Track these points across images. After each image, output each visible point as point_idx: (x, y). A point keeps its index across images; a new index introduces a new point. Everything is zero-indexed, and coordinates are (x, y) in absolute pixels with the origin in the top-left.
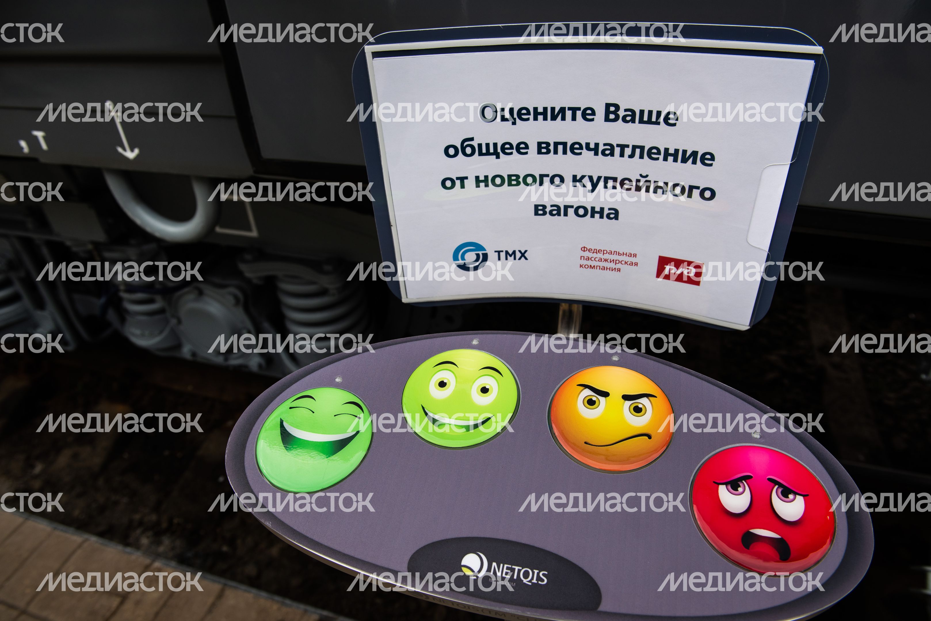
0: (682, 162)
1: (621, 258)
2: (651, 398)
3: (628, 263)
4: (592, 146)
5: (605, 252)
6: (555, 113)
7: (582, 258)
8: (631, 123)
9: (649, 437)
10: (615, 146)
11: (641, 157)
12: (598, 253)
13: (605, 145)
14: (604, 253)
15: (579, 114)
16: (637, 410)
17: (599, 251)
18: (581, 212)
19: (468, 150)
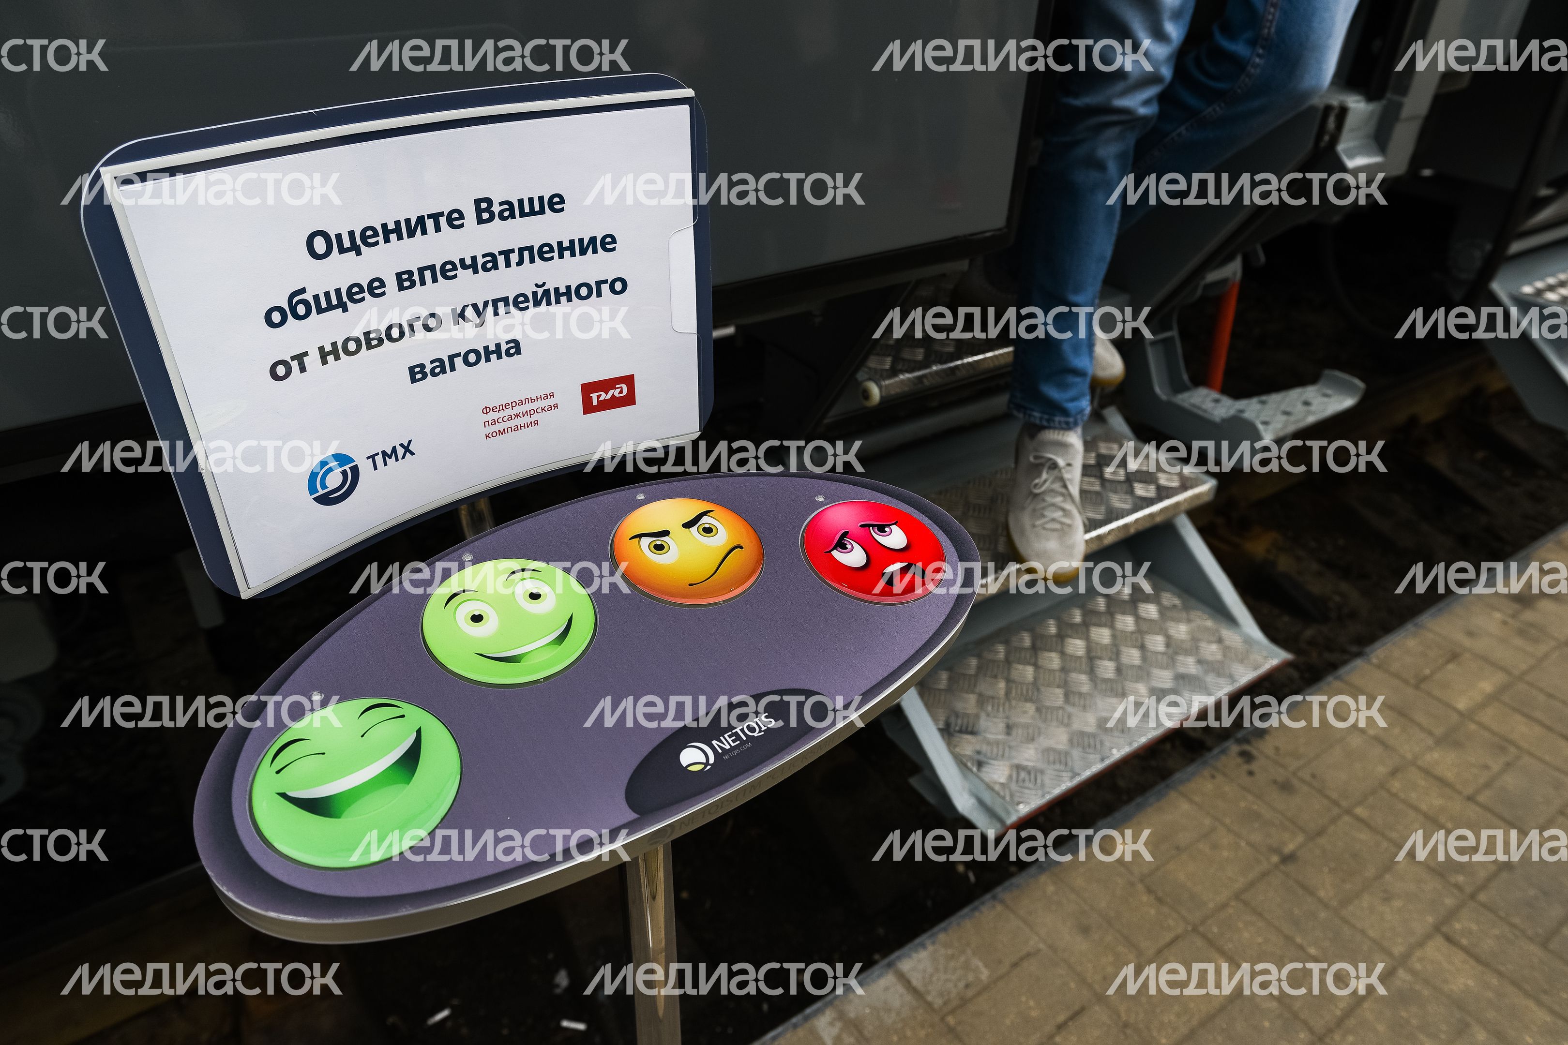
0: (581, 254)
1: (534, 406)
2: (710, 514)
3: (546, 409)
4: (468, 262)
5: (514, 404)
6: (411, 227)
7: (487, 423)
8: (511, 219)
9: (741, 548)
10: (497, 254)
11: (532, 261)
12: (505, 409)
13: (484, 256)
14: (512, 407)
15: (443, 220)
16: (708, 530)
17: (505, 406)
18: (472, 358)
19: (301, 309)
